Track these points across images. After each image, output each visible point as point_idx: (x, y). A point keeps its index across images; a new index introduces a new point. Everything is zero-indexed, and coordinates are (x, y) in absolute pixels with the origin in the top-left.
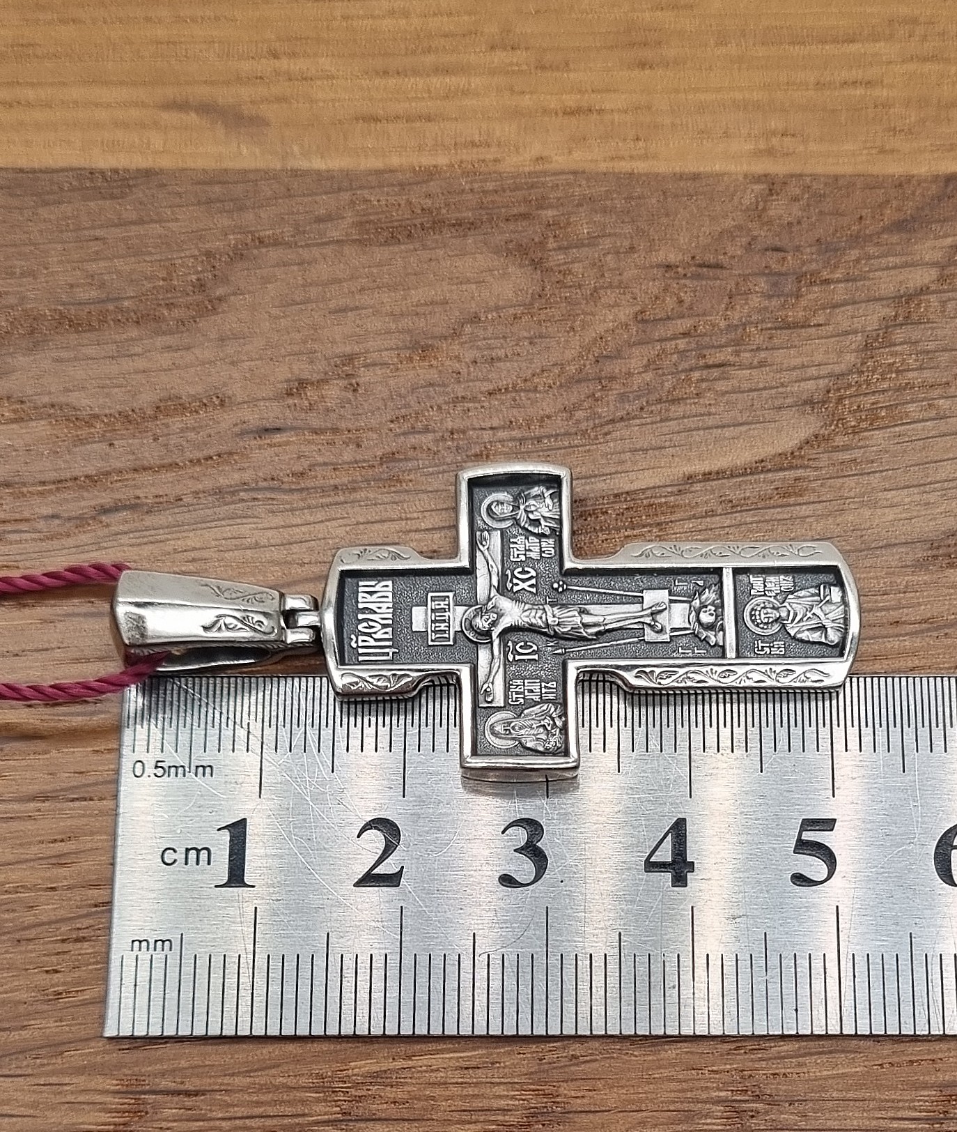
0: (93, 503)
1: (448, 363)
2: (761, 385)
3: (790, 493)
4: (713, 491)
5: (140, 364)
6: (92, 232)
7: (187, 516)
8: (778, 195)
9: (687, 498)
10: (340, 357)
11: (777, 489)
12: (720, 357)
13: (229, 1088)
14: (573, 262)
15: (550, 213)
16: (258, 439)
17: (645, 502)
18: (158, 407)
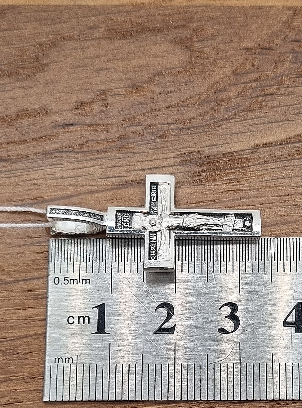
1: (148, 94)
2: (289, 104)
4: (267, 152)
5: (10, 95)
7: (31, 164)
8: (298, 16)
9: (255, 155)
10: (100, 91)
11: (296, 151)
12: (271, 91)
14: (205, 47)
15: (195, 24)
16: (63, 129)
17: (237, 157)
18: (18, 115)
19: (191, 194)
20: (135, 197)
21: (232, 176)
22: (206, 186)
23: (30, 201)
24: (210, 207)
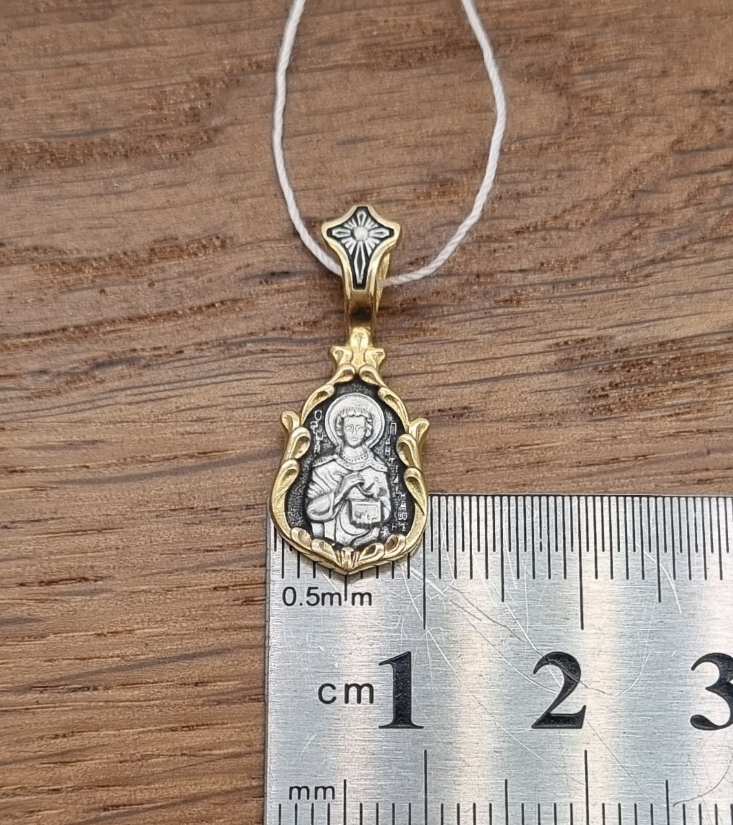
0: (83, 356)
5: (130, 202)
6: (72, 58)
7: (190, 370)
10: (351, 192)
14: (600, 88)
15: (574, 34)
16: (265, 284)
17: (693, 351)
18: (152, 250)
19: (587, 441)
20: (450, 451)
21: (685, 398)
22: (623, 422)
23: (190, 460)
24: (635, 472)
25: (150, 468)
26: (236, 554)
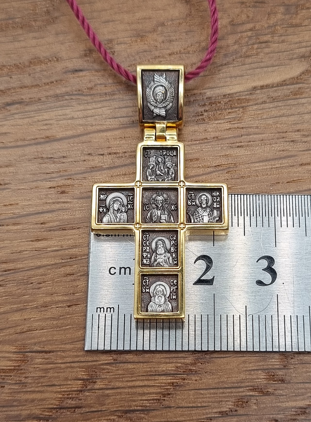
0: (3, 101)
1: (152, 42)
2: (283, 50)
3: (297, 94)
4: (265, 93)
7: (43, 106)
9: (254, 97)
10: (107, 41)
11: (291, 92)
13: (64, 350)
16: (73, 74)
17: (236, 98)
18: (30, 62)
19: (195, 132)
21: (233, 115)
22: (209, 124)
23: (42, 140)
24: (213, 143)
25: (27, 142)
26: (58, 175)
